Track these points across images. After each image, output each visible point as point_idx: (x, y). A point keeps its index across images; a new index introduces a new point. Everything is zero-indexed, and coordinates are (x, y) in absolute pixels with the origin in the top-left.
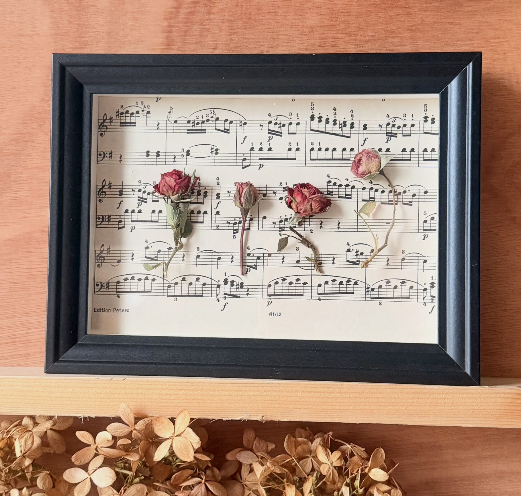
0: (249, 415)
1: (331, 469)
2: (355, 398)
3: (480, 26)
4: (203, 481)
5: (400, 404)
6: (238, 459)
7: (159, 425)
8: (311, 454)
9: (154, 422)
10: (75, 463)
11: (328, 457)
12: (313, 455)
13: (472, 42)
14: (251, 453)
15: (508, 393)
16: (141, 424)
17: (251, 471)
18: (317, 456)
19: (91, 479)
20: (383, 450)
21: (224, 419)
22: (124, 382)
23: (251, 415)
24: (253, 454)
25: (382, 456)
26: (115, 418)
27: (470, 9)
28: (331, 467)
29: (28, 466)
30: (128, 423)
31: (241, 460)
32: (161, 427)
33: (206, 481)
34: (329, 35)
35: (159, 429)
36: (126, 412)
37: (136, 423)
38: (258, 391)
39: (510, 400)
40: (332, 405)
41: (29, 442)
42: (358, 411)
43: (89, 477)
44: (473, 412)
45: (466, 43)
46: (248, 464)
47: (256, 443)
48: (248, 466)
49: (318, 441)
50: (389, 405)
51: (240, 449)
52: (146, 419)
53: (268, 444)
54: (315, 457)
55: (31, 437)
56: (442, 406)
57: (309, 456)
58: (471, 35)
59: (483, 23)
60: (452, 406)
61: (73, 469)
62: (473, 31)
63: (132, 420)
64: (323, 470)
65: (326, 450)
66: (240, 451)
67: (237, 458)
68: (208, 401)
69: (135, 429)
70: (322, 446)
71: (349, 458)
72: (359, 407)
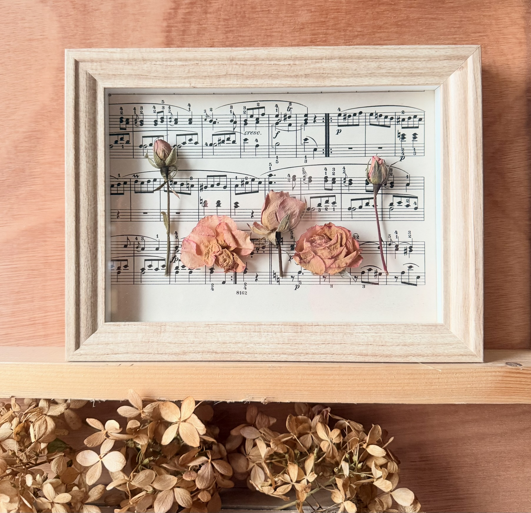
0: (252, 397)
1: (331, 446)
2: (353, 380)
3: (461, 21)
4: (210, 461)
5: (397, 385)
6: (242, 435)
7: (166, 410)
8: (310, 430)
9: (161, 407)
10: (88, 446)
11: (327, 434)
12: (313, 431)
13: (455, 36)
14: (254, 429)
15: (499, 372)
16: (149, 408)
17: (255, 445)
18: (316, 432)
19: (102, 462)
20: (379, 427)
21: (228, 401)
22: (131, 367)
23: (254, 397)
24: (256, 429)
25: (379, 432)
26: (124, 401)
27: (452, 5)
28: (331, 444)
29: (44, 449)
30: (136, 407)
31: (245, 435)
32: (168, 411)
33: (212, 460)
34: (319, 31)
35: (166, 413)
36: (134, 397)
37: (144, 406)
38: (260, 375)
39: (500, 378)
40: (331, 387)
41: (43, 428)
42: (357, 392)
43: (100, 460)
44: (466, 390)
45: (449, 37)
46: (251, 439)
47: (258, 419)
48: (252, 442)
49: (317, 418)
50: (386, 386)
51: (243, 425)
52: (153, 404)
53: (270, 419)
54: (315, 433)
55: (45, 423)
56: (436, 385)
57: (308, 432)
58: (453, 30)
59: (465, 18)
60: (446, 385)
61: (86, 452)
62: (455, 26)
63: (140, 404)
64: (323, 447)
65: (325, 427)
66: (244, 427)
67: (242, 433)
68: (212, 385)
69: (143, 412)
70: (321, 423)
71: (347, 433)
72: (358, 389)
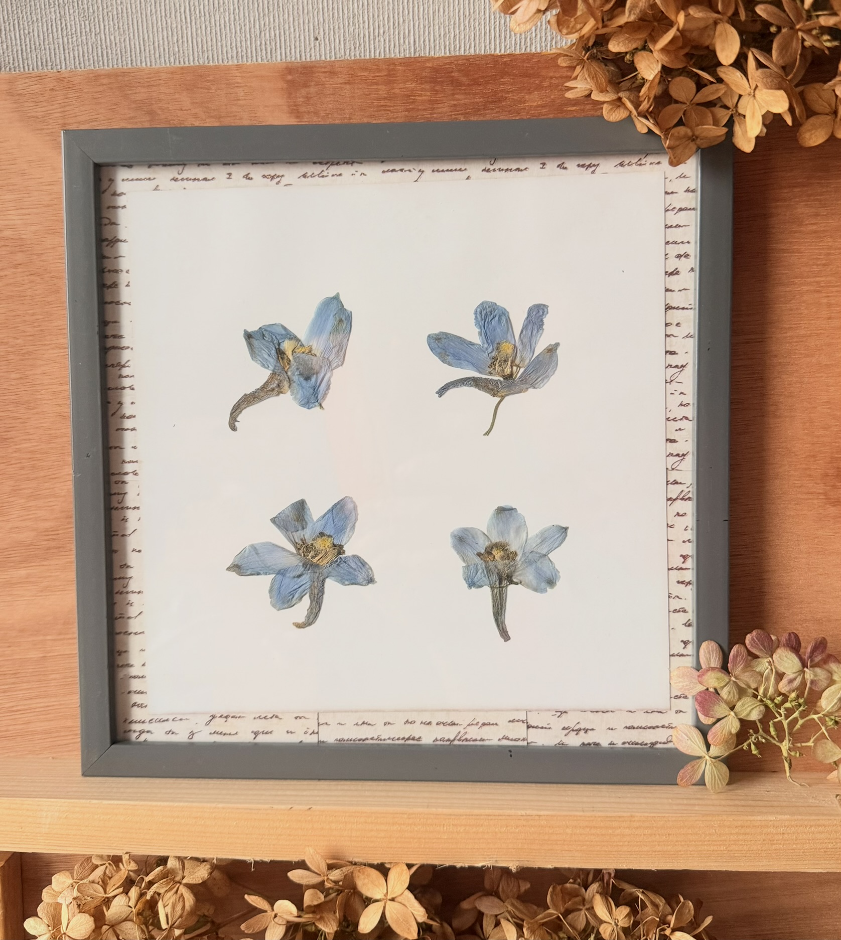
1: (616, 931)
5: (718, 843)
7: (364, 879)
8: (584, 905)
9: (356, 874)
10: (246, 932)
11: (610, 912)
12: (587, 906)
14: (496, 900)
16: (336, 875)
17: (498, 924)
20: (691, 904)
21: (458, 865)
22: (309, 812)
23: (497, 859)
25: (689, 911)
28: (615, 928)
31: (483, 909)
35: (364, 884)
36: (315, 859)
37: (330, 871)
38: (507, 827)
40: (617, 846)
41: (179, 907)
42: (657, 853)
46: (492, 915)
47: (503, 885)
48: (493, 919)
49: (594, 887)
51: (479, 894)
52: (344, 869)
53: (520, 883)
54: (591, 909)
56: (781, 844)
60: (794, 844)
63: (324, 868)
64: (604, 933)
65: (607, 900)
66: (480, 897)
67: (477, 906)
68: (434, 841)
69: (328, 879)
70: (601, 894)
71: (640, 909)
72: (659, 848)
